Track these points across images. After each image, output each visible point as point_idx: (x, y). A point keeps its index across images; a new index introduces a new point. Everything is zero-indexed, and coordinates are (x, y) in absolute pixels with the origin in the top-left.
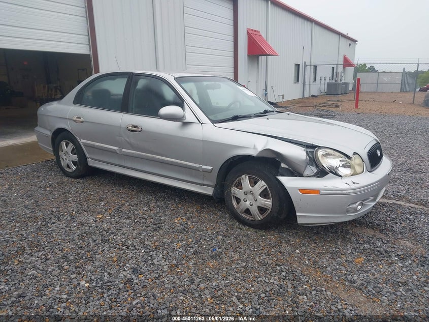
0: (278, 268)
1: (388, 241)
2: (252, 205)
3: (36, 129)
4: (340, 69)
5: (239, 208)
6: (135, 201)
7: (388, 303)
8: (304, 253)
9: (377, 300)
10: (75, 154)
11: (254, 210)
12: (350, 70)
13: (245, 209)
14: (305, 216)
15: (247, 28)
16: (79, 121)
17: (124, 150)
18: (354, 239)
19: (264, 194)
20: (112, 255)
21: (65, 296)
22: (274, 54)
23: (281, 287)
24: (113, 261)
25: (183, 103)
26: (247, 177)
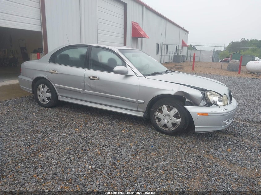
0: (191, 155)
1: (239, 140)
2: (168, 122)
3: (19, 77)
4: (180, 47)
5: (160, 124)
6: (93, 121)
7: (251, 170)
8: (200, 147)
9: (246, 169)
10: (49, 93)
11: (169, 125)
12: (185, 48)
13: (164, 124)
14: (200, 128)
15: (132, 21)
16: (54, 72)
17: (85, 91)
18: (222, 139)
19: (176, 116)
20: (96, 150)
21: (81, 173)
22: (147, 37)
23: (196, 164)
24: (98, 154)
25: (126, 65)
26: (166, 106)
